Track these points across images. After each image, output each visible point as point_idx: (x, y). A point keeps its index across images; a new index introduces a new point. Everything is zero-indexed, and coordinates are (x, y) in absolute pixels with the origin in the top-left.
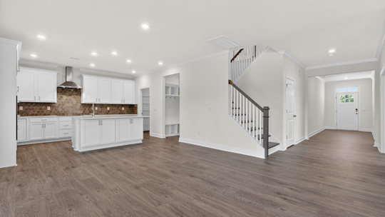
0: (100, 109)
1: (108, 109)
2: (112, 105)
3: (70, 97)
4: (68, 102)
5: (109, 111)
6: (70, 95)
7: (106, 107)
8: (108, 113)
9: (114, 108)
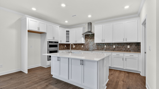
0: (108, 47)
1: (114, 47)
5: (115, 49)
6: (91, 39)
7: (113, 45)
8: (114, 50)
9: (119, 46)
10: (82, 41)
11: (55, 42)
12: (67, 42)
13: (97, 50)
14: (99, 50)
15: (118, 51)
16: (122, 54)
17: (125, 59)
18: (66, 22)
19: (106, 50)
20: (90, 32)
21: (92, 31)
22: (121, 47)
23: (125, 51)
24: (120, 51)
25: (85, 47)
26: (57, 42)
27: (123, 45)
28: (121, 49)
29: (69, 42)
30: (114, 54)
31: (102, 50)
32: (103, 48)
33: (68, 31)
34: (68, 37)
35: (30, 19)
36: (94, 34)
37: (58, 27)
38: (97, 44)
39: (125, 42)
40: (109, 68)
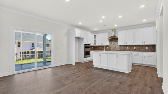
0: (129, 48)
1: (135, 48)
2: (138, 46)
3: (115, 43)
4: (114, 45)
5: (135, 49)
6: (115, 42)
7: (133, 47)
8: (135, 50)
9: (139, 48)
10: (108, 43)
11: (88, 45)
12: (94, 44)
13: (120, 50)
14: (122, 51)
15: (138, 51)
16: (141, 53)
17: (143, 57)
18: (96, 29)
19: (128, 51)
20: (115, 36)
21: (116, 36)
22: (141, 48)
23: (143, 51)
24: (140, 51)
25: (110, 48)
26: (90, 45)
27: (142, 47)
28: (141, 50)
29: (96, 44)
30: (135, 53)
31: (125, 51)
32: (125, 49)
33: (95, 36)
34: (95, 41)
35: (76, 29)
36: (118, 38)
37: (90, 33)
38: (121, 46)
39: (144, 44)
40: (132, 64)
